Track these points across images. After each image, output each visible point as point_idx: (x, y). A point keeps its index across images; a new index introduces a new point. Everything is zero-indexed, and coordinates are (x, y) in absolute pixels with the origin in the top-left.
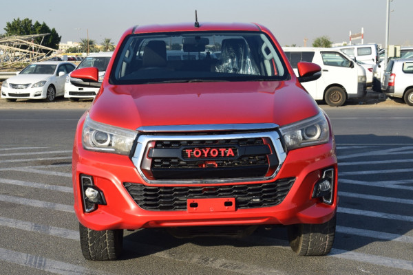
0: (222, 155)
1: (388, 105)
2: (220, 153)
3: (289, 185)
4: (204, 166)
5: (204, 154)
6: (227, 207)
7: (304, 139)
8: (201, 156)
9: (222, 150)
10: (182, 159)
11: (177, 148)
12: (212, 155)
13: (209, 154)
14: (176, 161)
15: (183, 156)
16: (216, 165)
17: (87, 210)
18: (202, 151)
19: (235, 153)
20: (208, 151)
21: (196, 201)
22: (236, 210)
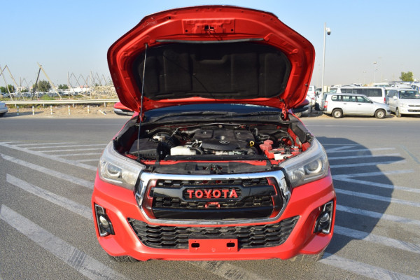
0: (225, 196)
1: (323, 118)
2: (222, 195)
3: (292, 223)
4: (206, 206)
5: (206, 195)
6: (229, 248)
7: (306, 173)
8: (203, 197)
9: (225, 191)
10: (183, 199)
11: (179, 188)
12: (214, 196)
13: (211, 194)
14: (178, 200)
15: (184, 197)
16: (219, 206)
17: (101, 235)
18: (204, 192)
19: (238, 195)
20: (210, 191)
21: (197, 241)
22: (239, 250)
